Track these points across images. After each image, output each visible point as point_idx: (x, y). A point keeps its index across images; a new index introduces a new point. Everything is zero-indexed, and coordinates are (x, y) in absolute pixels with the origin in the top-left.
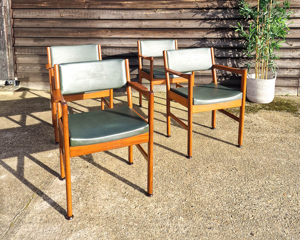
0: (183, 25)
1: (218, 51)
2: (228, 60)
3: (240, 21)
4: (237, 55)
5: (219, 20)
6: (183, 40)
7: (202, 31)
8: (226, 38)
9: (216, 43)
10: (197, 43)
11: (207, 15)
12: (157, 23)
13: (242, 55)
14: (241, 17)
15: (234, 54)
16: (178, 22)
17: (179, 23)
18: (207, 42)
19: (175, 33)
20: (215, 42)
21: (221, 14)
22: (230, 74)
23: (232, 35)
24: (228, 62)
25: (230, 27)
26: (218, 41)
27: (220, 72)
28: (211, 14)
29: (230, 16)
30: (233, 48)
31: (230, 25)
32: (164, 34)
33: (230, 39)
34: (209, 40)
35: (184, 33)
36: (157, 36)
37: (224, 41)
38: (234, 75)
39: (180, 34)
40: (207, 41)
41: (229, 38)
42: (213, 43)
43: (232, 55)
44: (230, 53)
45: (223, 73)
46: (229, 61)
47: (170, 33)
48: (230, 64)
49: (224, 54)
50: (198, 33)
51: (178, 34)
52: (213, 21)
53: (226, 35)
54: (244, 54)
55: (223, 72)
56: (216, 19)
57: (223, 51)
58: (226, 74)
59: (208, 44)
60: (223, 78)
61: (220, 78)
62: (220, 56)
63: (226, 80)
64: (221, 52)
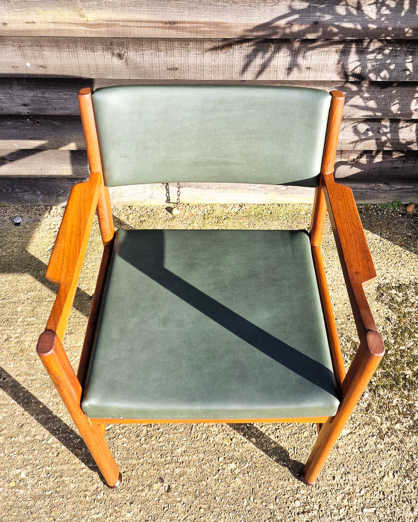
1: (387, 51)
9: (384, 11)
10: (293, 11)
18: (340, 9)
20: (380, 5)
22: (411, 142)
26: (393, 5)
27: (370, 134)
40: (338, 2)
42: (371, 11)
45: (384, 138)
49: (410, 66)
55: (385, 134)
57: (408, 51)
58: (395, 141)
59: (344, 17)
60: (378, 156)
61: (365, 156)
62: (388, 76)
63: (389, 159)
64: (396, 56)
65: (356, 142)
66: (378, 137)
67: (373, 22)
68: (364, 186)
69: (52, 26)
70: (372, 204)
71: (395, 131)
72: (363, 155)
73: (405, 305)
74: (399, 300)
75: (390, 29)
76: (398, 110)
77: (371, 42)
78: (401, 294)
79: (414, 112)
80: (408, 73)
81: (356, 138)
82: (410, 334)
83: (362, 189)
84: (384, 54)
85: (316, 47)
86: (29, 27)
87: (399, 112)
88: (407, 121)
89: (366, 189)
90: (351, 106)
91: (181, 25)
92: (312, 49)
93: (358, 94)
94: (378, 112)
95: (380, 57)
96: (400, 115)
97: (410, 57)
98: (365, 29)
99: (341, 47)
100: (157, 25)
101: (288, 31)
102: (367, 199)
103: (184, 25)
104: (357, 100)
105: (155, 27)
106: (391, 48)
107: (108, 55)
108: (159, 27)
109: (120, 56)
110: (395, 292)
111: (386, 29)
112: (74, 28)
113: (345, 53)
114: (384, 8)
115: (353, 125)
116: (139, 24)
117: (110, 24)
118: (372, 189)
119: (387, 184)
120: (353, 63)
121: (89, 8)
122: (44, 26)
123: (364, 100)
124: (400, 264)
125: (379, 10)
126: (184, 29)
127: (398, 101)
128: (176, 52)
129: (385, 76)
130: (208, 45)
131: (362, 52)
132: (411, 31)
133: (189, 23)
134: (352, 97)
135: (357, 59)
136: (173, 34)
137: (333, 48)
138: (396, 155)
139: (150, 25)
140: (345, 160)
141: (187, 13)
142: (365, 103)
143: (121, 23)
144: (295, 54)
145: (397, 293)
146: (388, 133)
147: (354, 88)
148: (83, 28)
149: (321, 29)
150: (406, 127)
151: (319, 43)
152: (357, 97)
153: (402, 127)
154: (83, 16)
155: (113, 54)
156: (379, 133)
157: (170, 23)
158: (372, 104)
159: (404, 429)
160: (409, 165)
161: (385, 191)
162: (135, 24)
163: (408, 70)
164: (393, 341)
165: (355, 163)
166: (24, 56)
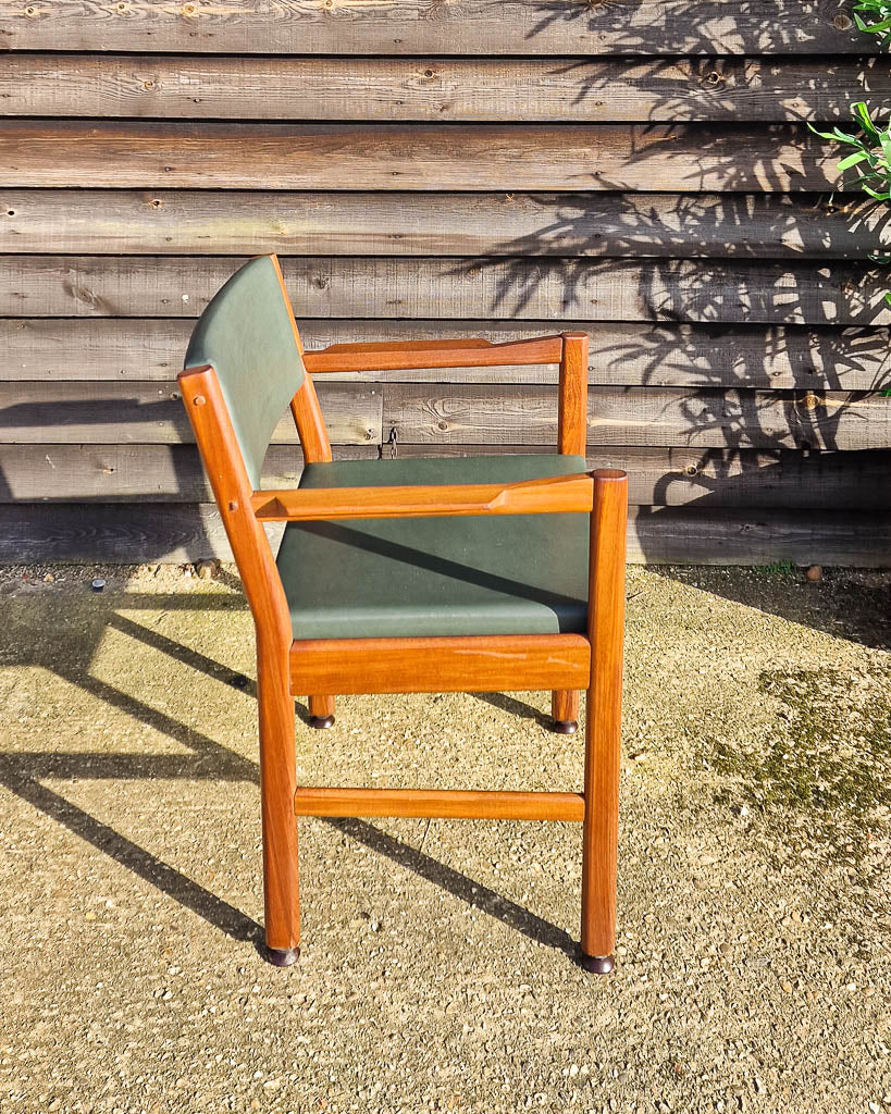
0: (453, 102)
1: (707, 278)
2: (769, 339)
3: (861, 77)
4: (830, 310)
5: (711, 66)
6: (454, 204)
7: (587, 144)
8: (760, 195)
9: (689, 220)
10: (564, 221)
11: (626, 27)
12: (263, 81)
13: (866, 306)
14: (865, 49)
15: (812, 304)
16: (415, 74)
17: (422, 82)
18: (629, 219)
19: (399, 155)
20: (683, 213)
21: (729, 23)
22: (782, 435)
23: (800, 169)
24: (769, 349)
25: (791, 118)
26: (701, 213)
27: (711, 418)
28: (661, 23)
29: (793, 38)
30: (804, 264)
31: (787, 103)
32: (322, 160)
33: (786, 201)
34: (644, 206)
35: (460, 156)
36: (268, 172)
37: (743, 212)
38: (807, 441)
39: (434, 165)
40: (624, 210)
41: (777, 195)
42: (671, 221)
43: (798, 310)
44: (786, 290)
45: (735, 426)
46: (774, 344)
47: (361, 152)
48: (780, 368)
49: (746, 300)
50: (558, 153)
51: (421, 165)
52: (671, 73)
53: (759, 170)
54: (874, 301)
55: (736, 418)
56: (693, 58)
57: (738, 278)
58: (755, 432)
59: (637, 228)
60: (734, 463)
61: (711, 463)
62: (716, 315)
63: (753, 470)
64: (722, 284)
65: (690, 432)
66: (725, 424)
67: (676, 236)
68: (722, 528)
69: (233, 241)
70: (742, 567)
71: (751, 414)
72: (708, 461)
73: (812, 698)
74: (802, 692)
75: (703, 244)
76: (746, 373)
77: (680, 264)
78: (804, 685)
79: (771, 377)
80: (745, 310)
81: (689, 425)
82: (824, 735)
83: (720, 534)
84: (702, 282)
85: (602, 271)
86: (200, 242)
87: (748, 377)
88: (767, 396)
89: (727, 535)
90: (670, 365)
91: (410, 239)
92: (596, 273)
93: (678, 347)
94: (715, 376)
95: (697, 285)
96: (750, 382)
97: (743, 286)
98: (668, 243)
99: (638, 270)
100: (377, 238)
101: (555, 245)
102: (731, 556)
103: (415, 239)
104: (677, 356)
105: (374, 241)
106: (711, 273)
107: (303, 282)
108: (380, 241)
109: (320, 284)
110: (794, 682)
111: (699, 244)
112: (262, 243)
113: (645, 279)
114: (689, 217)
115: (680, 401)
116: (352, 238)
117: (312, 237)
118: (738, 534)
119: (763, 525)
120: (660, 294)
121: (287, 218)
122: (221, 242)
123: (689, 356)
124: (801, 646)
125: (682, 221)
126: (412, 244)
127: (742, 359)
128: (401, 279)
129: (712, 313)
130: (445, 268)
131: (669, 279)
132: (733, 247)
133: (421, 236)
134: (669, 352)
135: (665, 288)
136: (398, 250)
137: (628, 273)
138: (764, 462)
139: (367, 238)
140: (679, 470)
141: (418, 224)
142: (692, 361)
143: (328, 237)
144: (570, 281)
145: (798, 682)
146: (739, 416)
147: (670, 337)
148: (275, 243)
149: (605, 243)
150: (768, 406)
151: (606, 265)
152: (677, 351)
153: (761, 407)
154: (277, 228)
155: (310, 282)
156: (726, 416)
157: (395, 236)
158: (702, 362)
159: (819, 858)
160: (790, 482)
161: (762, 540)
162: (348, 238)
163: (745, 305)
164: (792, 744)
165: (696, 477)
166: (183, 286)
